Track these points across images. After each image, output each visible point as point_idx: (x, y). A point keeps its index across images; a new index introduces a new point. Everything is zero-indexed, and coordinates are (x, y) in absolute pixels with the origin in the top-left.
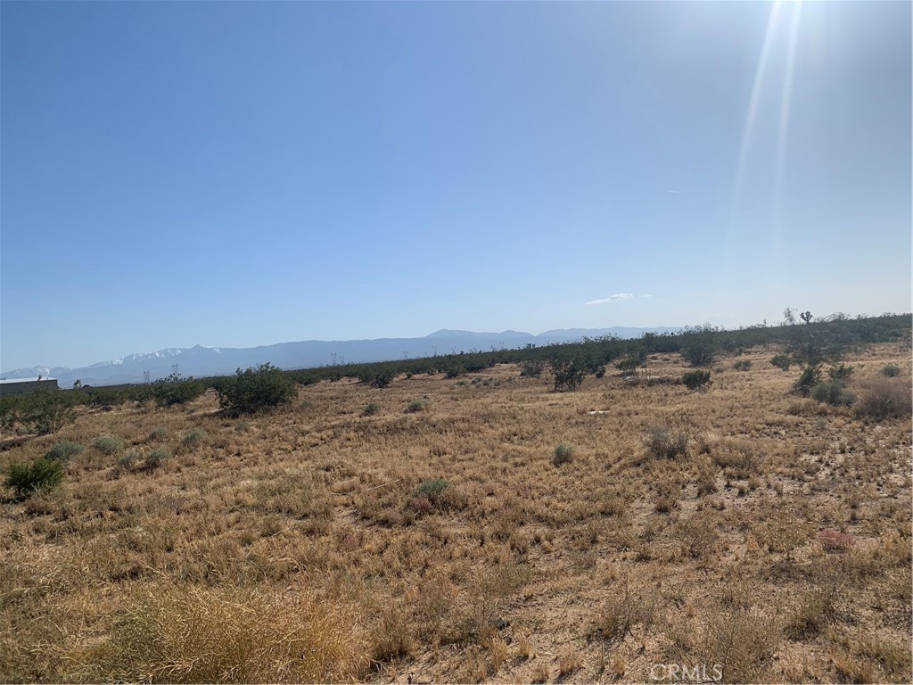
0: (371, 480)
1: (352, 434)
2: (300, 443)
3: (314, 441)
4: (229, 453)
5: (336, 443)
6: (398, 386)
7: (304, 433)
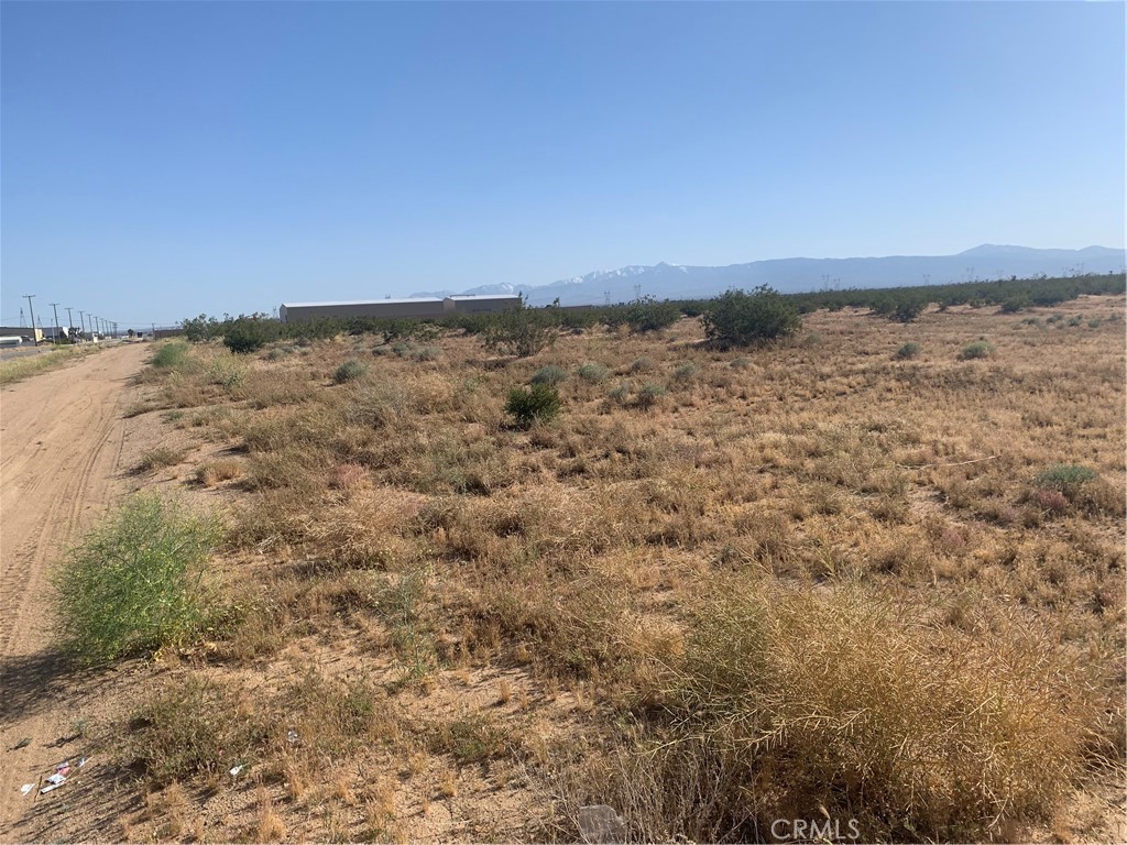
0: (949, 451)
1: (893, 384)
2: (822, 390)
3: (840, 388)
4: (731, 394)
5: (872, 393)
6: (928, 322)
7: (823, 377)
